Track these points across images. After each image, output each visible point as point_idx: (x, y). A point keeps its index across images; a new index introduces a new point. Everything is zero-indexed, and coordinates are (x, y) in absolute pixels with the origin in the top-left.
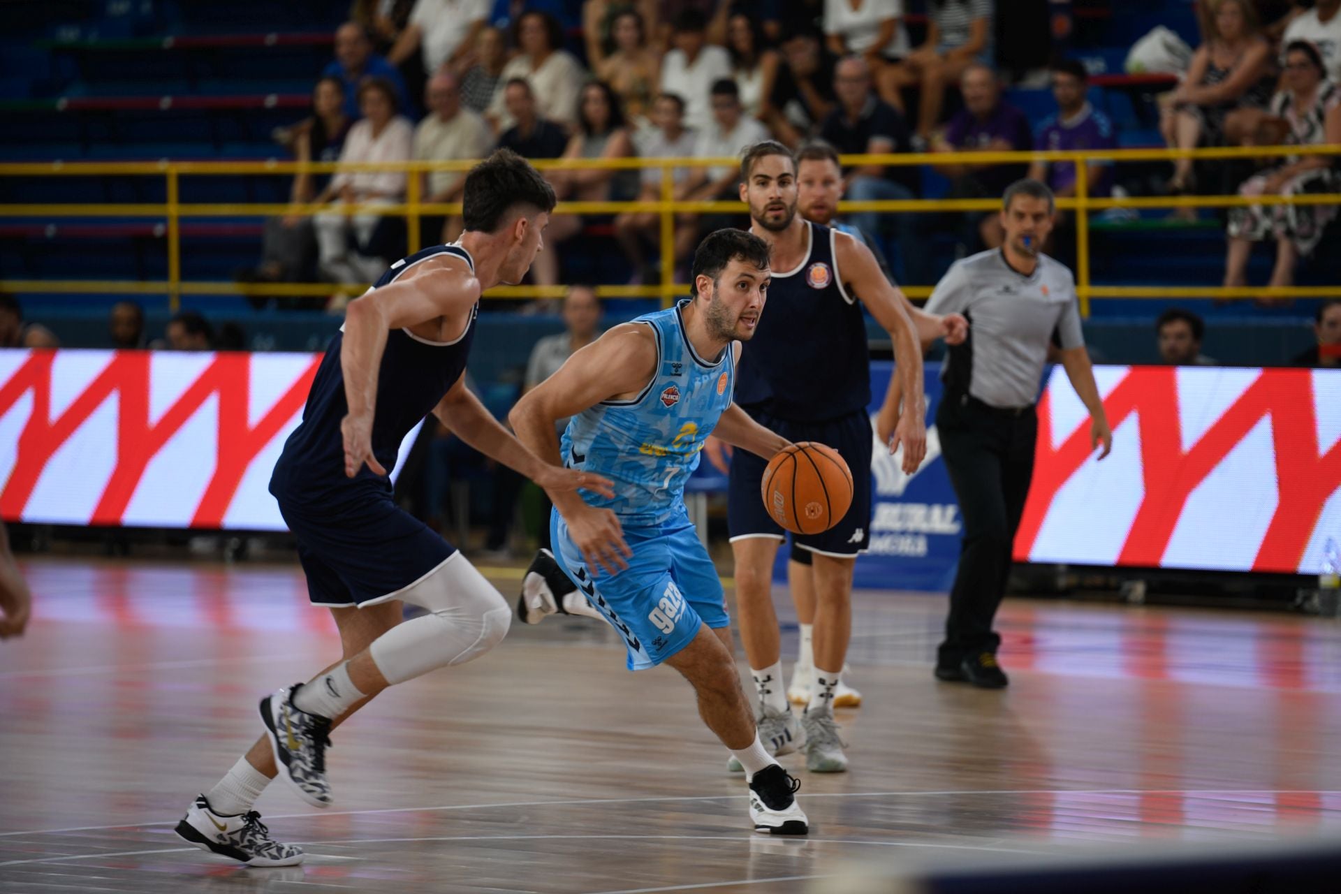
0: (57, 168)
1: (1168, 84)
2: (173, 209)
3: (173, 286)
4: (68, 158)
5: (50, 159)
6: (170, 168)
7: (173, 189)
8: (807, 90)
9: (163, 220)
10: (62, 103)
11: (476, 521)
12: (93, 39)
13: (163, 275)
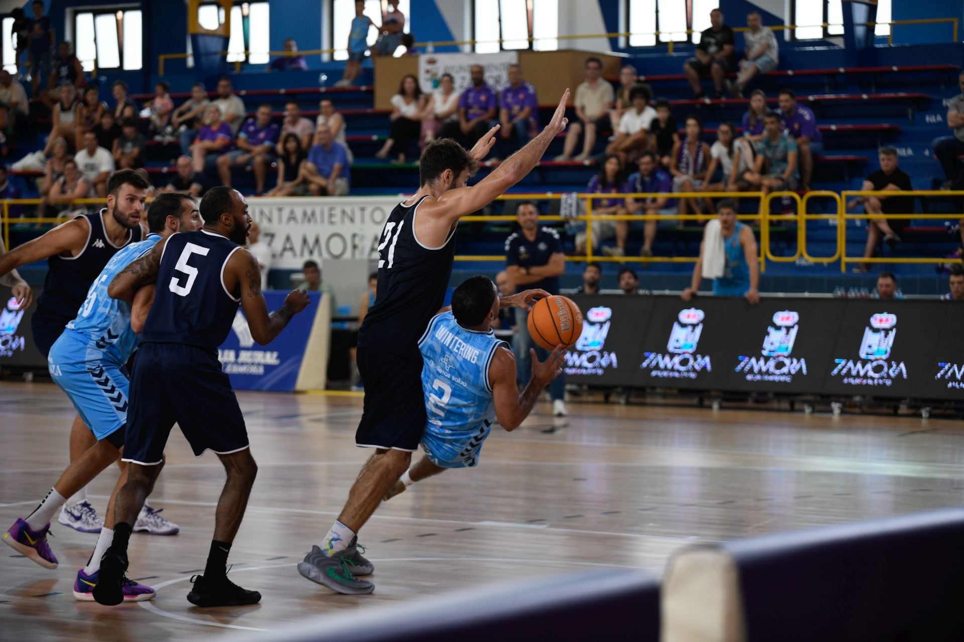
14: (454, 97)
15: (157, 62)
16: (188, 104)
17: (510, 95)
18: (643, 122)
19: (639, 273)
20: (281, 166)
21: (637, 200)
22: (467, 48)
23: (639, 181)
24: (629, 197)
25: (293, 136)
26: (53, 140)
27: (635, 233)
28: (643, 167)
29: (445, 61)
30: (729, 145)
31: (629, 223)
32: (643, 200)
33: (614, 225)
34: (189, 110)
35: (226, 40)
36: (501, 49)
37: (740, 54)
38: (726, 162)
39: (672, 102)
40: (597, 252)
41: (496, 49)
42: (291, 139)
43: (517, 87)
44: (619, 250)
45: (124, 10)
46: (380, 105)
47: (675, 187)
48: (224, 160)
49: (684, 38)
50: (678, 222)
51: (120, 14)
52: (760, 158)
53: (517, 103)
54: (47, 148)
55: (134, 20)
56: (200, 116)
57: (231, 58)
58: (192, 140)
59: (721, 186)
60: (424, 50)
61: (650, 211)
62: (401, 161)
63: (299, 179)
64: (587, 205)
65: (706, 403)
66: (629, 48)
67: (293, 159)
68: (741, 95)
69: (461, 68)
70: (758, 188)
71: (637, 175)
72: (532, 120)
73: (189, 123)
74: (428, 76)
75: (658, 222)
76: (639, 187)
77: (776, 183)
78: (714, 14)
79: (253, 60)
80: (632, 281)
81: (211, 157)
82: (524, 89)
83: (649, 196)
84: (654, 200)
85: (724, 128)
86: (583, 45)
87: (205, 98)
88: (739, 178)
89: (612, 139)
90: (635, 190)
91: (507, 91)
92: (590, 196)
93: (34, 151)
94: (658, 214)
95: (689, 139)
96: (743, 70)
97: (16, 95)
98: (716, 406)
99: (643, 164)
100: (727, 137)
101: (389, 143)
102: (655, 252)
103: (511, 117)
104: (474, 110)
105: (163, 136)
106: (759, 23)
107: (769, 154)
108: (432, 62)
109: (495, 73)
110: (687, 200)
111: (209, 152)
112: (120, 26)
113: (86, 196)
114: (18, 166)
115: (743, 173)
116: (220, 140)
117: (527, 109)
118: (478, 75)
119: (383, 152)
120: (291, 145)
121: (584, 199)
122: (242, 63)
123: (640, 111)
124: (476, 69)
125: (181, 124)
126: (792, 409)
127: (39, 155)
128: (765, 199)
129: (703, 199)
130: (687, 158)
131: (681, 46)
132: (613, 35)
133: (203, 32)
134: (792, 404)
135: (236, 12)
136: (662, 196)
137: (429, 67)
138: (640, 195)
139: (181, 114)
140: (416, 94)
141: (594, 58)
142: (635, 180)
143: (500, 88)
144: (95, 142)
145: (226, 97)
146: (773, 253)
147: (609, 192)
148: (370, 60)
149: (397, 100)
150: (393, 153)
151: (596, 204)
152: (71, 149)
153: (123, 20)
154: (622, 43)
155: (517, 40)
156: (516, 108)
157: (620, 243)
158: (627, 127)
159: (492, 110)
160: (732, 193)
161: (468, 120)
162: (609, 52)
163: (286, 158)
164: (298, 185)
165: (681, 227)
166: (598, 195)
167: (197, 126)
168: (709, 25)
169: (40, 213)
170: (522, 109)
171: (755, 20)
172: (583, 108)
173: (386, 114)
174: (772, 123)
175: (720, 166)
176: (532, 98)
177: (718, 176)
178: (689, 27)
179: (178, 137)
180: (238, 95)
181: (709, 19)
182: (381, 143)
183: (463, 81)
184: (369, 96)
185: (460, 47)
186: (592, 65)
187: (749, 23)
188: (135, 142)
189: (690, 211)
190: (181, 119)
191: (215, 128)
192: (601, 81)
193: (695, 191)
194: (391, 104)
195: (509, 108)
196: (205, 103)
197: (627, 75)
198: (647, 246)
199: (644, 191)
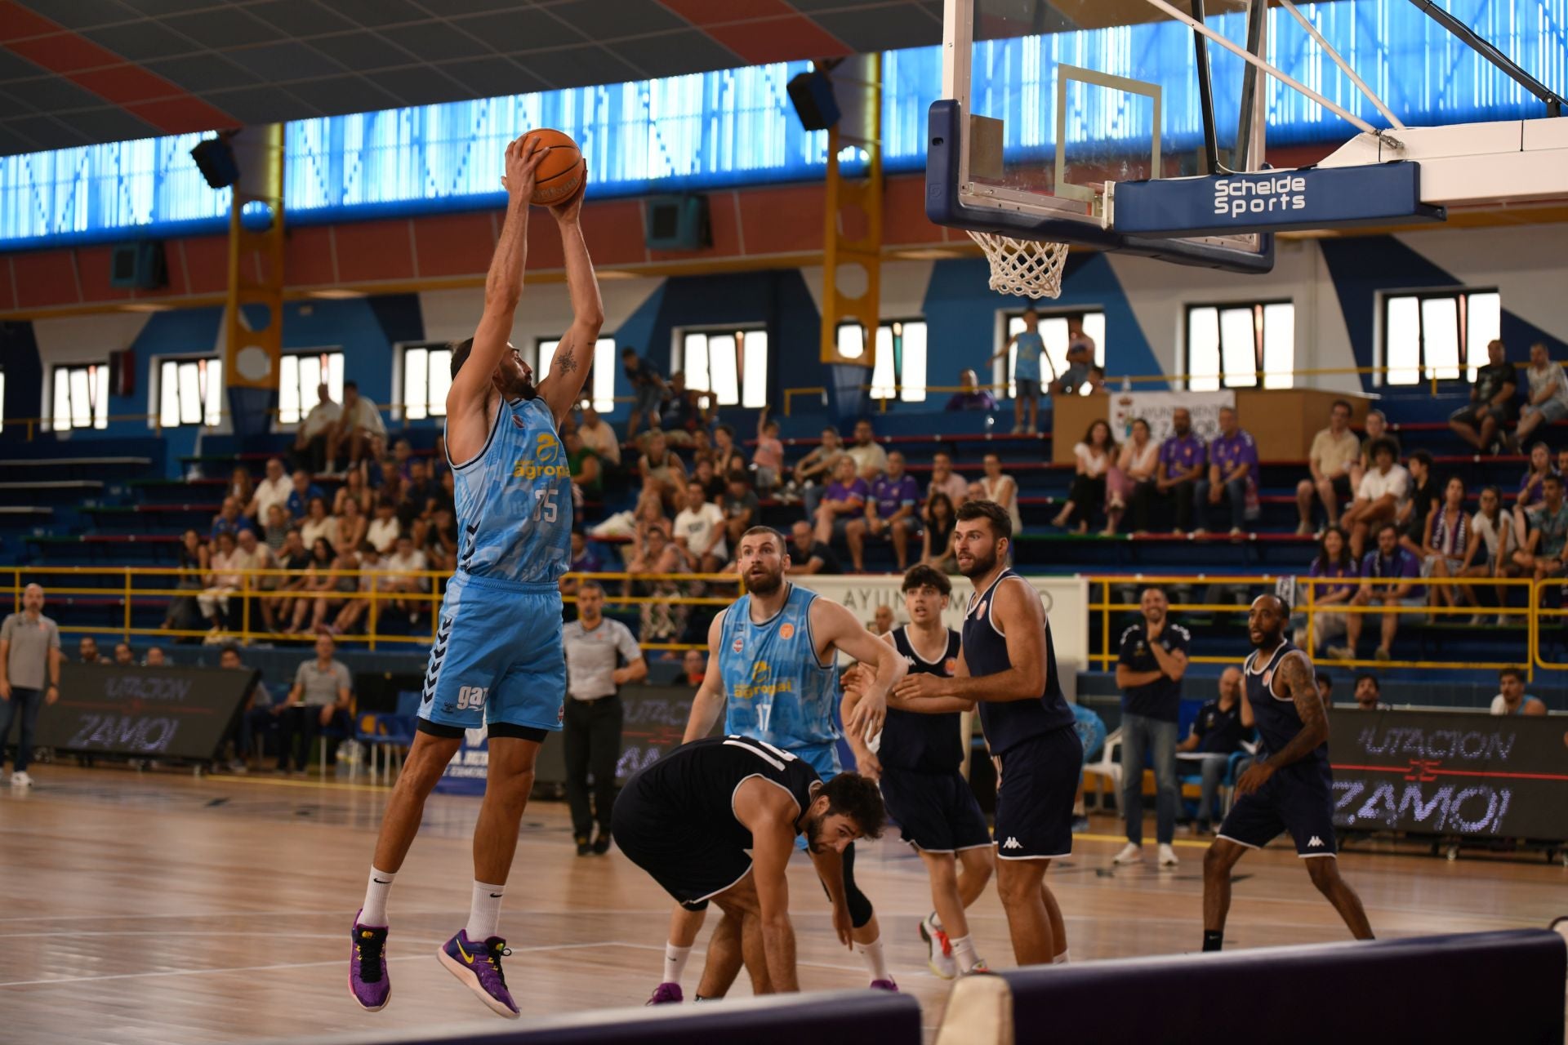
0: (77, 570)
1: (628, 541)
2: (128, 591)
3: (127, 630)
4: (81, 565)
5: (72, 565)
6: (128, 571)
7: (128, 581)
8: (444, 538)
9: (123, 597)
10: (82, 538)
11: (268, 753)
12: (102, 506)
13: (121, 624)
14: (1152, 446)
15: (782, 397)
16: (817, 452)
17: (1222, 447)
18: (1388, 485)
19: (1381, 682)
20: (925, 534)
21: (1375, 587)
22: (1178, 385)
23: (1377, 561)
24: (1365, 582)
25: (945, 499)
26: (647, 498)
27: (1370, 629)
28: (1382, 543)
29: (1144, 403)
30: (1494, 516)
31: (1364, 616)
32: (1384, 587)
33: (1343, 618)
34: (818, 460)
35: (869, 371)
36: (1222, 385)
37: (1521, 398)
38: (1490, 537)
39: (1436, 459)
40: (1320, 653)
41: (1215, 386)
42: (940, 501)
43: (1231, 438)
44: (1350, 651)
45: (745, 331)
46: (1059, 458)
47: (1423, 570)
48: (853, 526)
49: (1455, 375)
50: (1427, 615)
51: (739, 335)
52: (1535, 533)
53: (1231, 457)
54: (639, 508)
55: (757, 344)
56: (830, 469)
57: (875, 394)
58: (818, 502)
59: (1484, 569)
60: (1117, 388)
61: (1390, 602)
62: (1082, 530)
63: (948, 553)
64: (1309, 594)
65: (1442, 850)
66: (1385, 386)
67: (942, 527)
68: (1520, 451)
69: (1163, 411)
70: (1529, 572)
71: (1377, 554)
72: (1249, 480)
73: (817, 478)
74: (1121, 421)
75: (1399, 615)
76: (1377, 569)
77: (1552, 566)
78: (1493, 347)
79: (907, 396)
80: (1372, 690)
81: (840, 522)
82: (1239, 439)
83: (1391, 581)
84: (1395, 587)
85: (1487, 493)
86: (1327, 384)
87: (838, 445)
88: (1507, 559)
89: (1348, 505)
90: (1372, 574)
91: (1218, 441)
92: (1311, 581)
93: (621, 511)
94: (1398, 605)
95: (1448, 505)
96: (1523, 418)
97: (603, 439)
98: (1451, 856)
99: (1383, 538)
100: (1492, 506)
101: (1069, 507)
102: (1394, 654)
103: (1223, 476)
104: (1178, 466)
105: (783, 494)
106: (1545, 357)
107: (1547, 528)
108: (1126, 403)
109: (1206, 418)
110: (1439, 588)
111: (840, 516)
112: (739, 349)
113: (674, 569)
114: (601, 530)
115: (1512, 553)
116: (851, 501)
117: (1243, 466)
118: (1183, 423)
119: (1061, 518)
120: (940, 509)
121: (1305, 586)
122: (889, 401)
123: (1385, 471)
124: (1180, 414)
125: (806, 479)
126: (1550, 861)
127: (628, 516)
128: (1535, 587)
129: (1461, 586)
130: (1443, 529)
131: (1452, 385)
132: (1365, 370)
133: (839, 360)
134: (1550, 854)
135: (883, 336)
136: (1404, 582)
137: (1123, 409)
138: (1379, 581)
139: (807, 466)
140: (1108, 444)
141: (1341, 400)
142: (1373, 559)
143: (1210, 438)
144: (700, 497)
145: (864, 444)
146: (1544, 657)
147: (1334, 575)
148: (1047, 399)
149: (1081, 450)
150: (1073, 520)
151: (1320, 591)
152: (669, 510)
153: (743, 340)
154: (1377, 380)
155: (1242, 375)
156: (1230, 464)
157: (1351, 642)
158: (1368, 492)
159: (1197, 467)
160: (1500, 580)
161: (1168, 476)
162: (1361, 394)
163: (933, 527)
164: (947, 560)
165: (1430, 623)
166: (1322, 579)
167: (826, 481)
168: (1486, 361)
169: (625, 591)
170: (1236, 466)
171: (1539, 353)
172: (1318, 463)
173: (1070, 470)
174: (1551, 487)
175: (1482, 543)
176: (1252, 452)
177: (1481, 557)
178: (1463, 359)
179: (801, 496)
180: (882, 443)
181: (1486, 352)
182: (1058, 507)
183: (1162, 429)
184: (1045, 447)
185: (1170, 383)
186: (1339, 409)
187: (1533, 358)
188: (744, 501)
189: (1442, 603)
190: (806, 473)
191: (847, 485)
192: (1347, 432)
193: (1451, 576)
194: (1075, 456)
195: (1221, 463)
196: (839, 452)
197: (1374, 423)
198: (1384, 647)
199: (1383, 575)
